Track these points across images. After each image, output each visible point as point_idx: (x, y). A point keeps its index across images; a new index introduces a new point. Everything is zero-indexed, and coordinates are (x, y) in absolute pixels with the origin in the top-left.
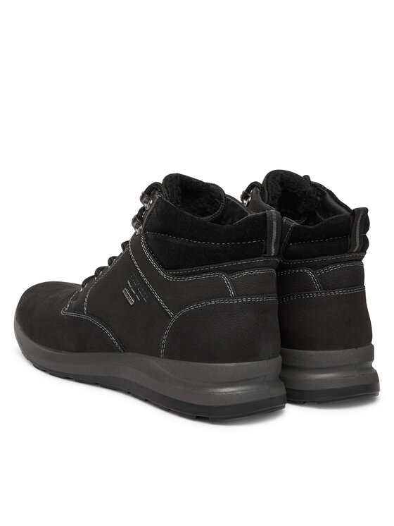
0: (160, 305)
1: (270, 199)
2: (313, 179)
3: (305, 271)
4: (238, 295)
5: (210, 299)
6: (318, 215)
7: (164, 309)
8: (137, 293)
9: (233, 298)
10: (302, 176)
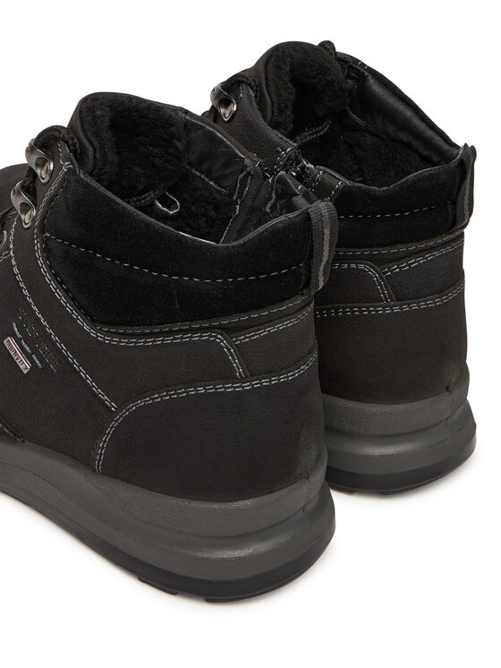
0: (89, 388)
1: (276, 111)
2: (339, 49)
3: (361, 266)
4: (252, 374)
5: (194, 382)
6: (351, 113)
7: (95, 395)
8: (35, 351)
9: (243, 380)
10: (316, 44)
